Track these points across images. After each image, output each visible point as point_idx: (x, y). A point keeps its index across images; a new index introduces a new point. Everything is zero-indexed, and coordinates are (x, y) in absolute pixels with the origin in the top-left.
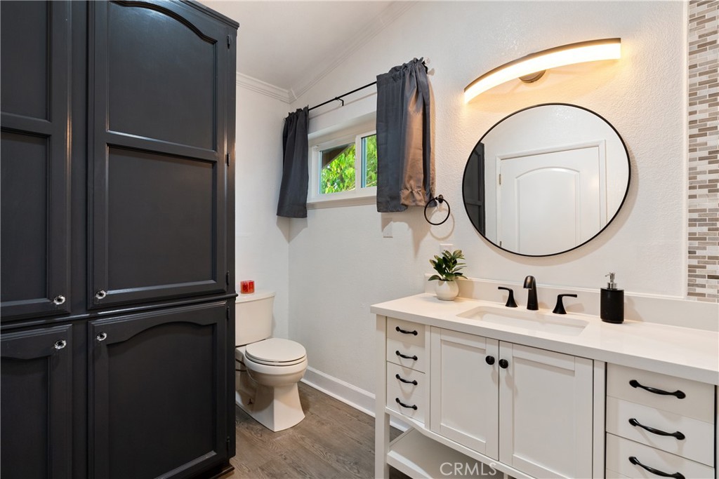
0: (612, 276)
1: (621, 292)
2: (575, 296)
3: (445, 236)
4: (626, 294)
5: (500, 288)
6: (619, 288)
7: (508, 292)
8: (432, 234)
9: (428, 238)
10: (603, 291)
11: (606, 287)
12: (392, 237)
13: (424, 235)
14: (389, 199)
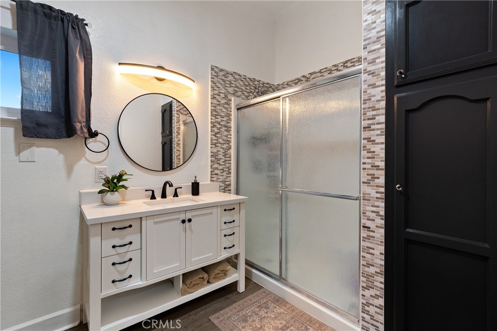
0: (196, 177)
1: (198, 183)
2: (181, 188)
3: (100, 160)
4: (200, 183)
5: (146, 191)
6: (198, 182)
7: (151, 192)
8: (87, 160)
9: (83, 162)
10: (192, 183)
11: (193, 182)
12: (35, 162)
13: (79, 160)
14: (35, 126)
